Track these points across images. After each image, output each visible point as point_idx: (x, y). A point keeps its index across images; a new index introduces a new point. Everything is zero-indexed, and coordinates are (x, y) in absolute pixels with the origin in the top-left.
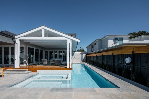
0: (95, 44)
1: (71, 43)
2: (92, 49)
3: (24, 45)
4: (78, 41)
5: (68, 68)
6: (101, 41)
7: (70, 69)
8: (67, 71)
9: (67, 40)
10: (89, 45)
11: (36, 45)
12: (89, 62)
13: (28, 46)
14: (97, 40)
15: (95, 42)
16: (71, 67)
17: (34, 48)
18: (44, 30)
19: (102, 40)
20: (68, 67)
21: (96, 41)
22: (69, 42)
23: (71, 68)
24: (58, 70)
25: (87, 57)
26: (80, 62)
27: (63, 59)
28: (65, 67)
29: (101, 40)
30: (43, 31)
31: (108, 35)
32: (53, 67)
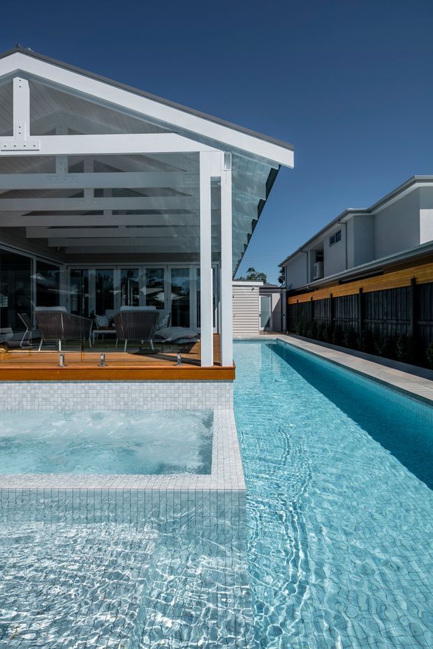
0: (335, 238)
1: (229, 173)
2: (317, 265)
4: (284, 157)
5: (203, 365)
6: (369, 218)
7: (222, 374)
8: (198, 387)
9: (194, 158)
10: (301, 250)
12: (310, 332)
14: (350, 216)
15: (337, 225)
16: (227, 362)
18: (25, 83)
19: (374, 216)
20: (207, 360)
21: (339, 220)
22: (213, 166)
23: (233, 369)
24: (135, 386)
25: (289, 306)
26: (257, 335)
27: (170, 311)
28: (184, 361)
29: (369, 211)
30: (21, 93)
31: (417, 177)
32: (93, 357)
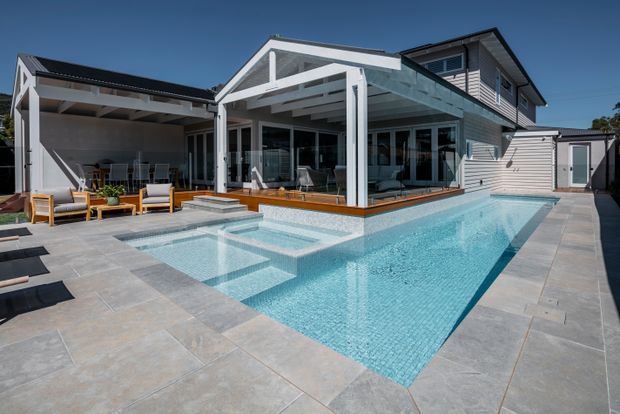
3: (250, 121)
11: (300, 118)
13: (262, 124)
17: (291, 128)
18: (274, 54)
26: (547, 191)
